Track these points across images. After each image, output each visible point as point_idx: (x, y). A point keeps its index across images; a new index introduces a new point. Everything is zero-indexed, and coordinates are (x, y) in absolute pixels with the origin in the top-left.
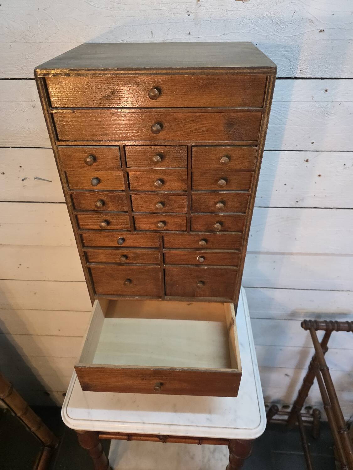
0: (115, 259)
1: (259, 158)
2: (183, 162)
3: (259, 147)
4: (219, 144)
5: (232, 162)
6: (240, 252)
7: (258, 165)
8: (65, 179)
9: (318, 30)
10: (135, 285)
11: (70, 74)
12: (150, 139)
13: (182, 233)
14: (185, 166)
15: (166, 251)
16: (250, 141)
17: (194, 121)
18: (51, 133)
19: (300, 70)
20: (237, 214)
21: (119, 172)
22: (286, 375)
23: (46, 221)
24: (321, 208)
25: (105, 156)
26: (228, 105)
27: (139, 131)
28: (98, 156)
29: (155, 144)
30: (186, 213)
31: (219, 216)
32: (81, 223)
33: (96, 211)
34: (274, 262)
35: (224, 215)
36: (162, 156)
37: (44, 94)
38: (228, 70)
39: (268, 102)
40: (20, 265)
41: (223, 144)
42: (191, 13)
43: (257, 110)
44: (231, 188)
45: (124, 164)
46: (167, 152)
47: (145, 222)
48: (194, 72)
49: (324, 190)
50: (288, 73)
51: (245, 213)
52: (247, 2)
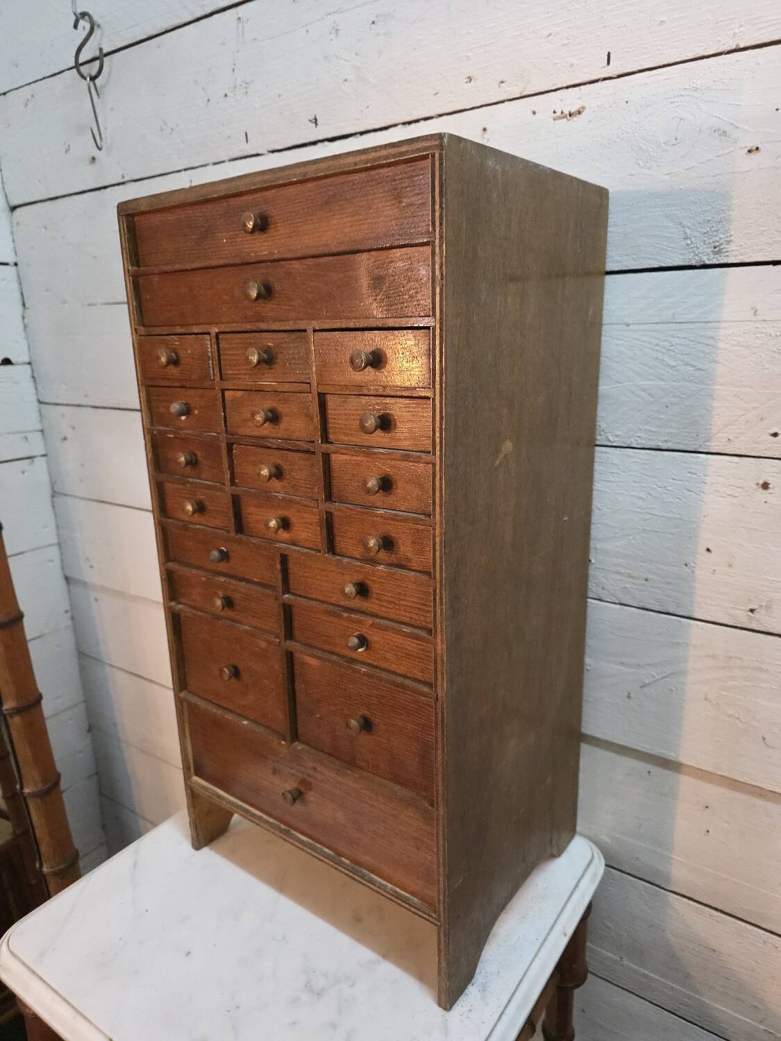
9: (741, 148)
10: (246, 686)
14: (307, 378)
19: (713, 245)
25: (189, 352)
28: (182, 353)
36: (271, 356)
45: (217, 371)
46: (278, 346)
50: (683, 254)
52: (575, 119)
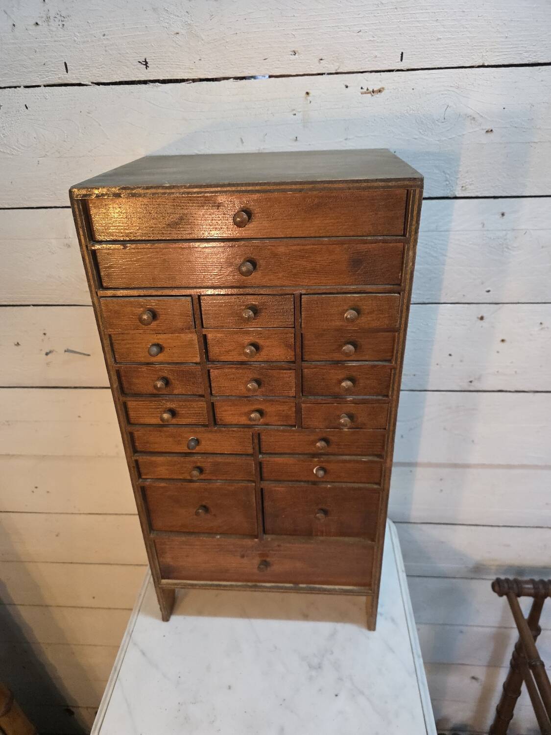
0: (183, 473)
1: (404, 310)
2: (288, 319)
3: (403, 294)
4: (342, 291)
5: (363, 318)
6: (382, 460)
7: (403, 322)
8: (110, 346)
9: (483, 129)
10: (215, 515)
11: (120, 194)
12: (238, 285)
13: (289, 428)
14: (291, 324)
15: (264, 459)
16: (390, 286)
17: (303, 257)
18: (91, 277)
19: (462, 186)
20: (375, 397)
21: (190, 335)
22: (473, 678)
23: (79, 417)
24: (510, 392)
25: (169, 310)
26: (352, 233)
27: (221, 273)
28: (159, 311)
29: (245, 293)
30: (295, 397)
31: (346, 402)
32: (132, 414)
33: (155, 395)
34: (441, 480)
35: (354, 399)
36: (256, 310)
37: (82, 223)
38: (350, 184)
39: (413, 227)
40: (36, 487)
41: (347, 291)
42: (298, 112)
43: (396, 240)
44: (364, 358)
45: (198, 322)
46: (263, 304)
47: (231, 411)
48: (301, 187)
49: (512, 362)
51: (387, 396)
52: (377, 96)
